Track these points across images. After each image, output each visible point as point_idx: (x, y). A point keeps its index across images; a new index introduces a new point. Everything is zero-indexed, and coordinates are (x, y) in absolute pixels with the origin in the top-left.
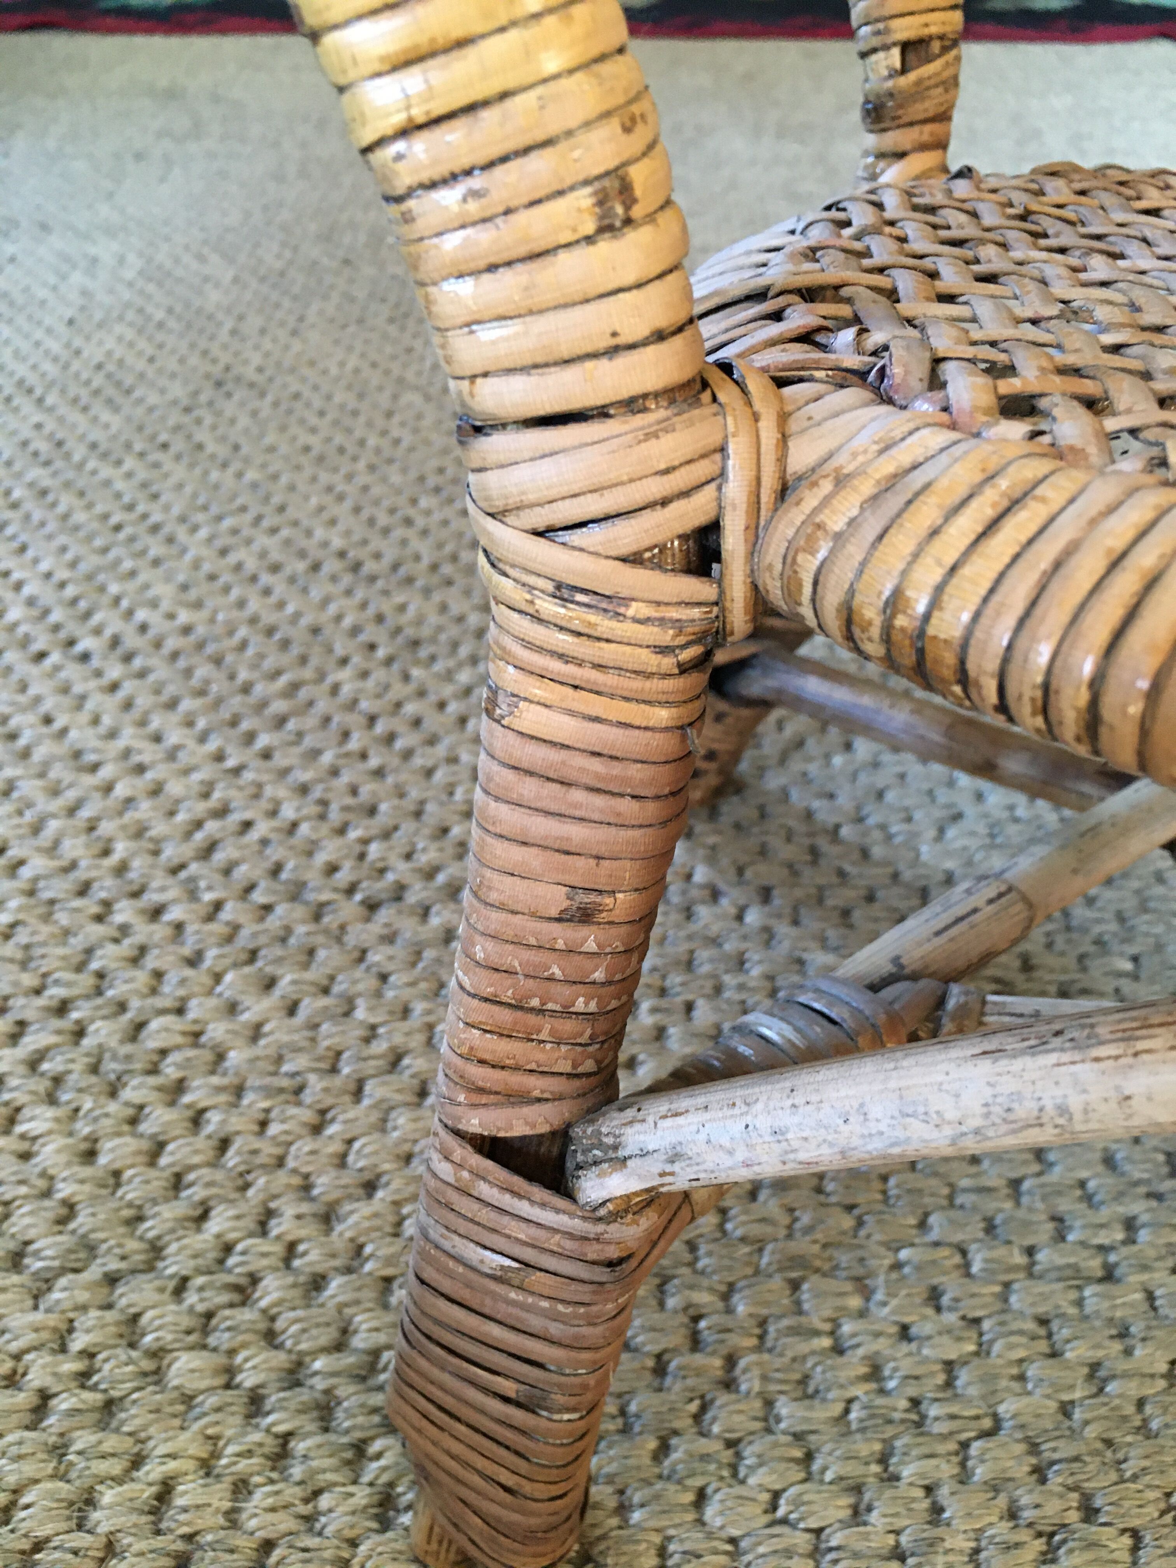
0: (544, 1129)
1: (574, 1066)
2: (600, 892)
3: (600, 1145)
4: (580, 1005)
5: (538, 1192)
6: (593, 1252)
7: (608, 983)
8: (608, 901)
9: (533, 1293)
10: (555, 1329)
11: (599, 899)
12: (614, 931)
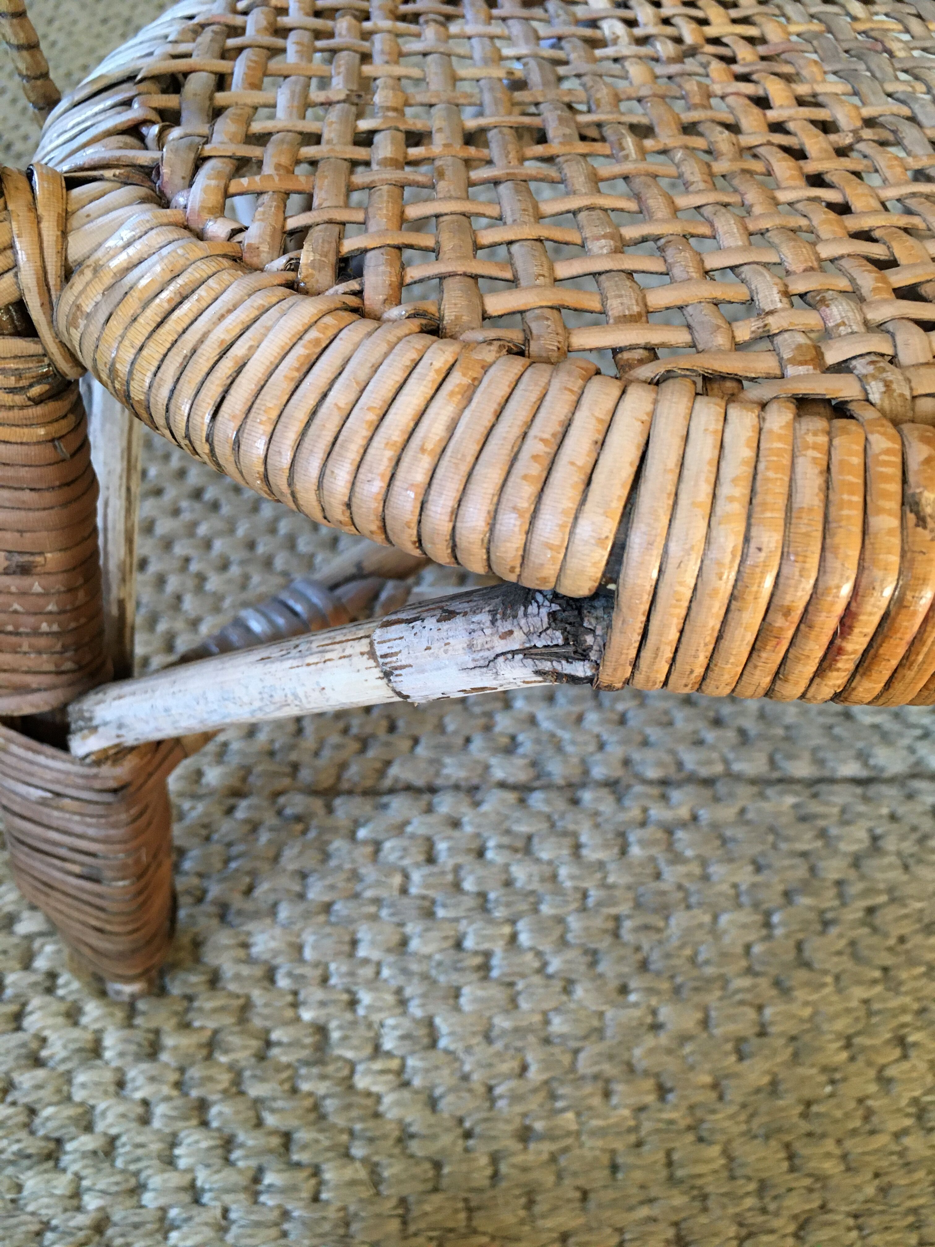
0: (46, 708)
1: (56, 665)
2: (32, 554)
3: (83, 718)
4: (44, 627)
5: (49, 750)
6: (97, 785)
7: (61, 612)
8: (39, 559)
9: (67, 812)
10: (91, 832)
11: (31, 558)
12: (52, 579)
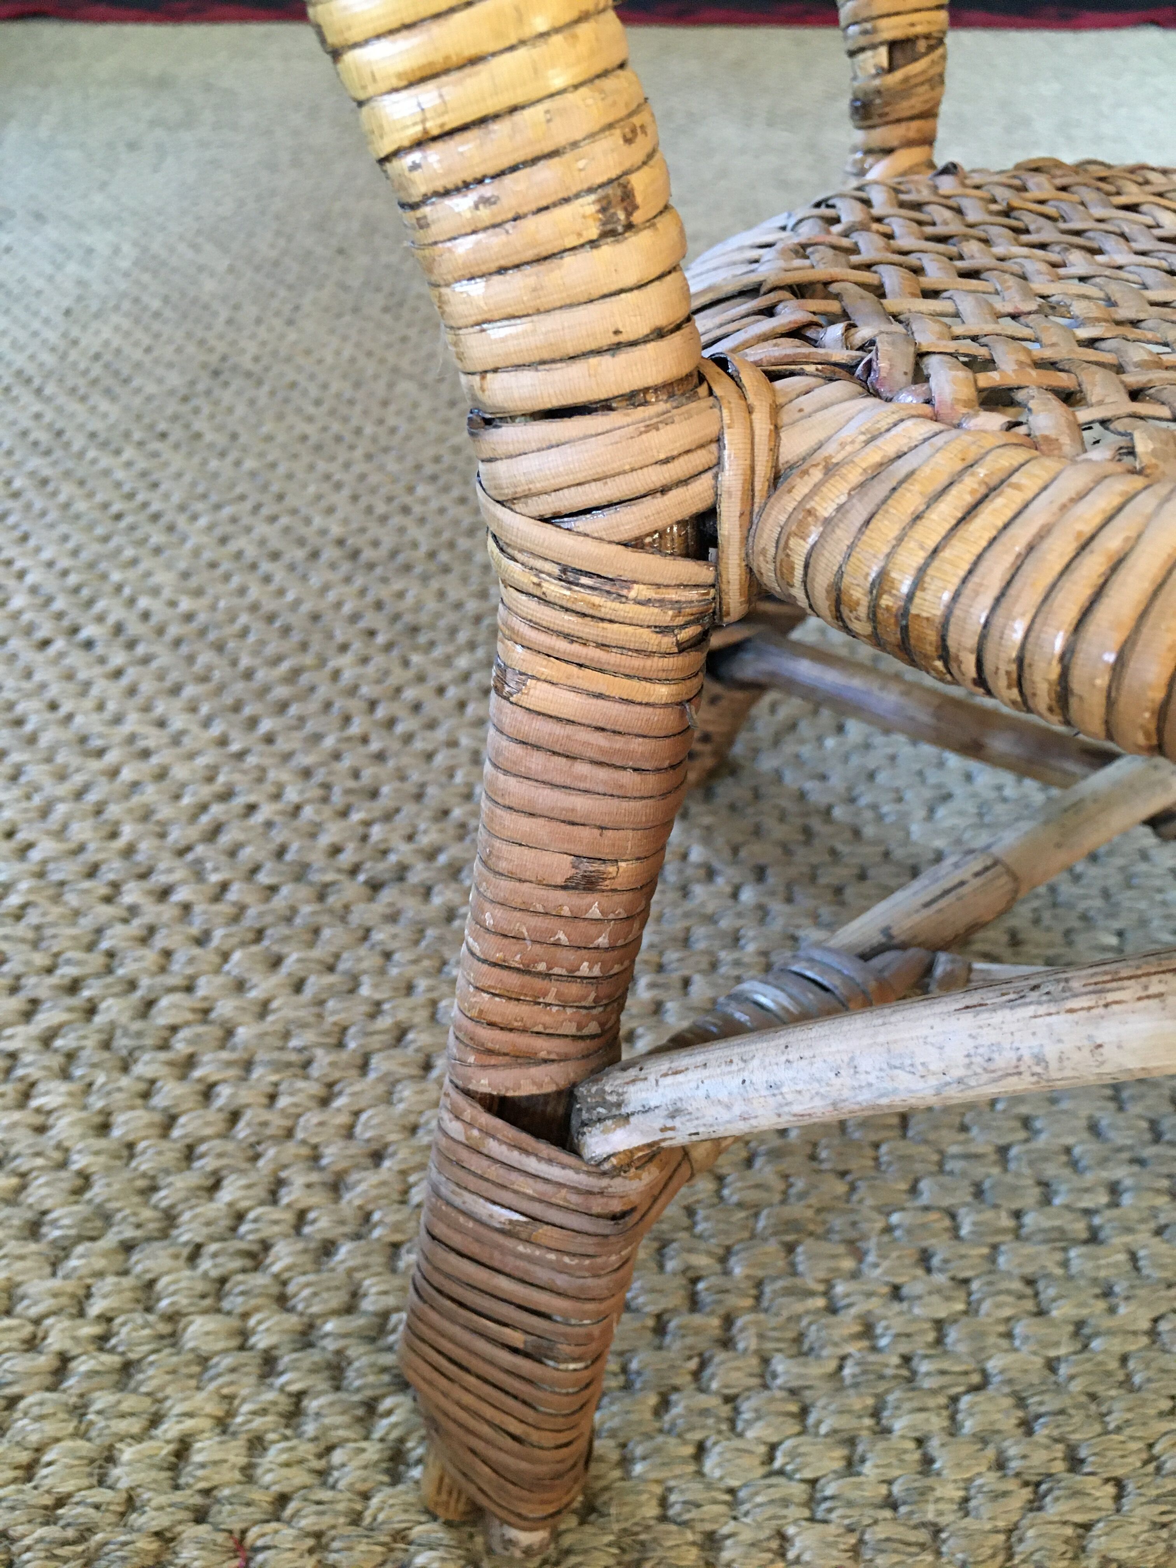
0: (550, 1088)
1: (580, 1027)
2: (604, 861)
3: (604, 1103)
4: (584, 969)
5: (545, 1149)
6: (597, 1205)
7: (612, 948)
8: (612, 869)
9: (539, 1246)
10: (561, 1281)
11: (602, 868)
12: (617, 898)
